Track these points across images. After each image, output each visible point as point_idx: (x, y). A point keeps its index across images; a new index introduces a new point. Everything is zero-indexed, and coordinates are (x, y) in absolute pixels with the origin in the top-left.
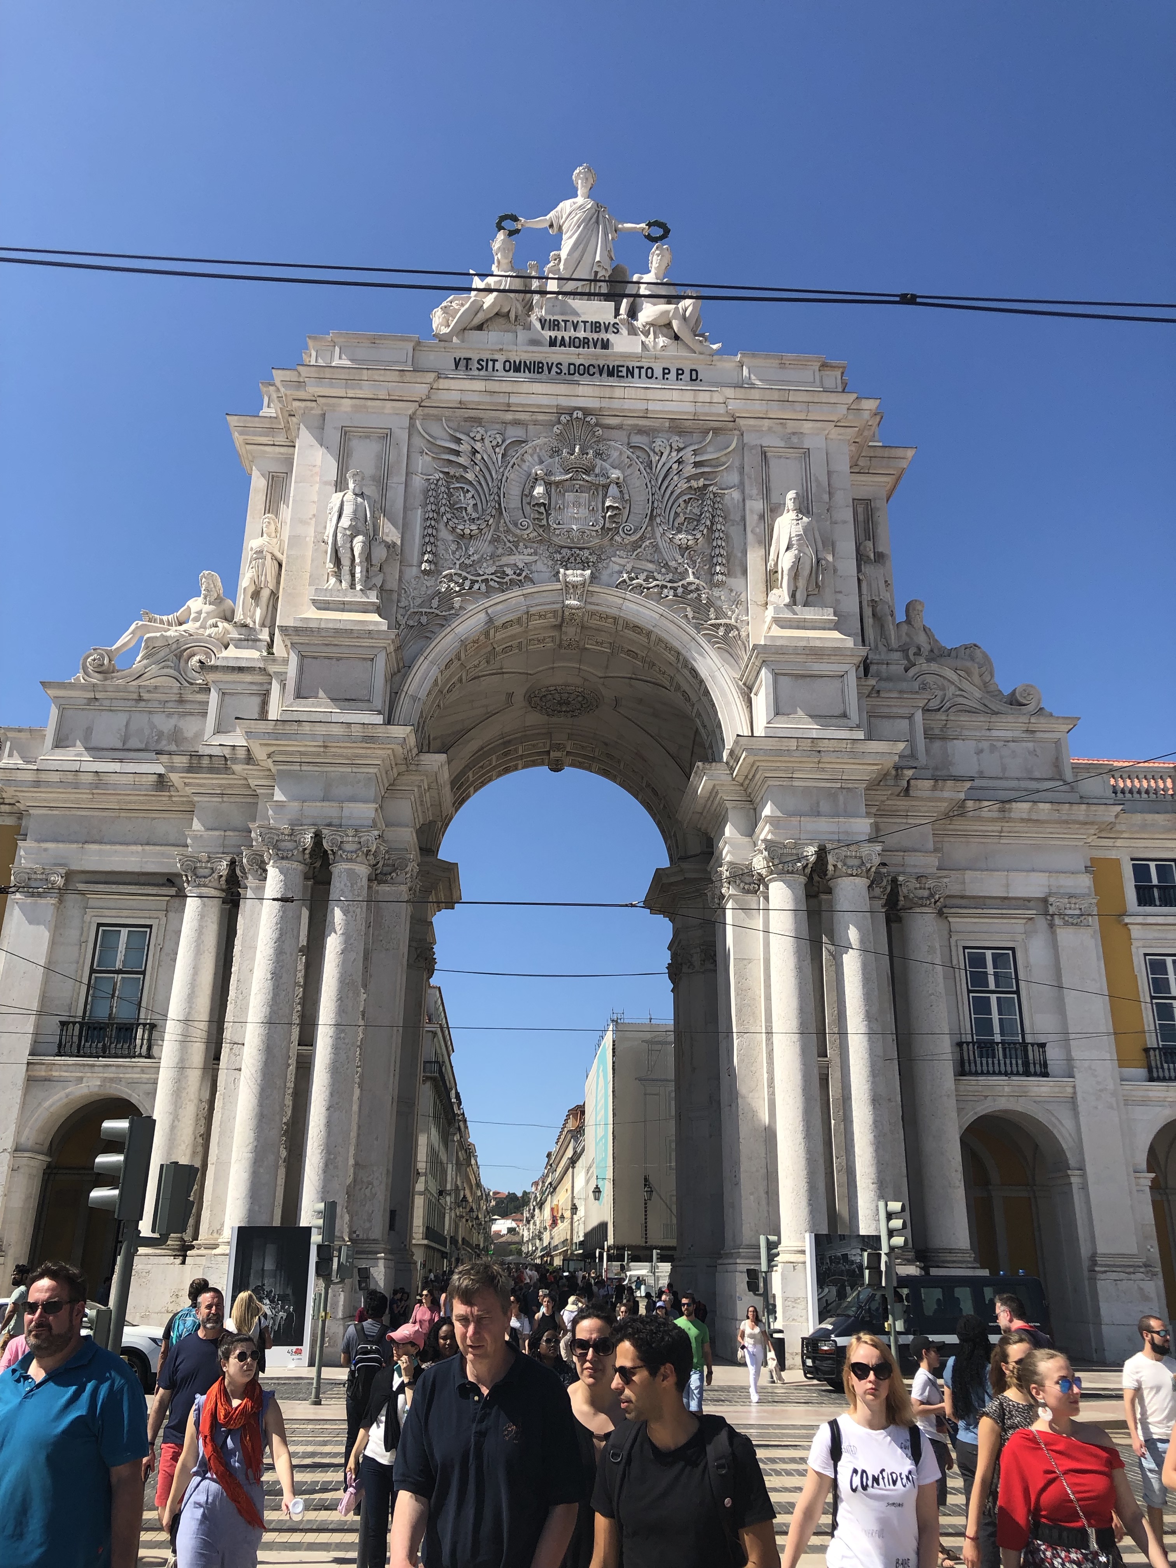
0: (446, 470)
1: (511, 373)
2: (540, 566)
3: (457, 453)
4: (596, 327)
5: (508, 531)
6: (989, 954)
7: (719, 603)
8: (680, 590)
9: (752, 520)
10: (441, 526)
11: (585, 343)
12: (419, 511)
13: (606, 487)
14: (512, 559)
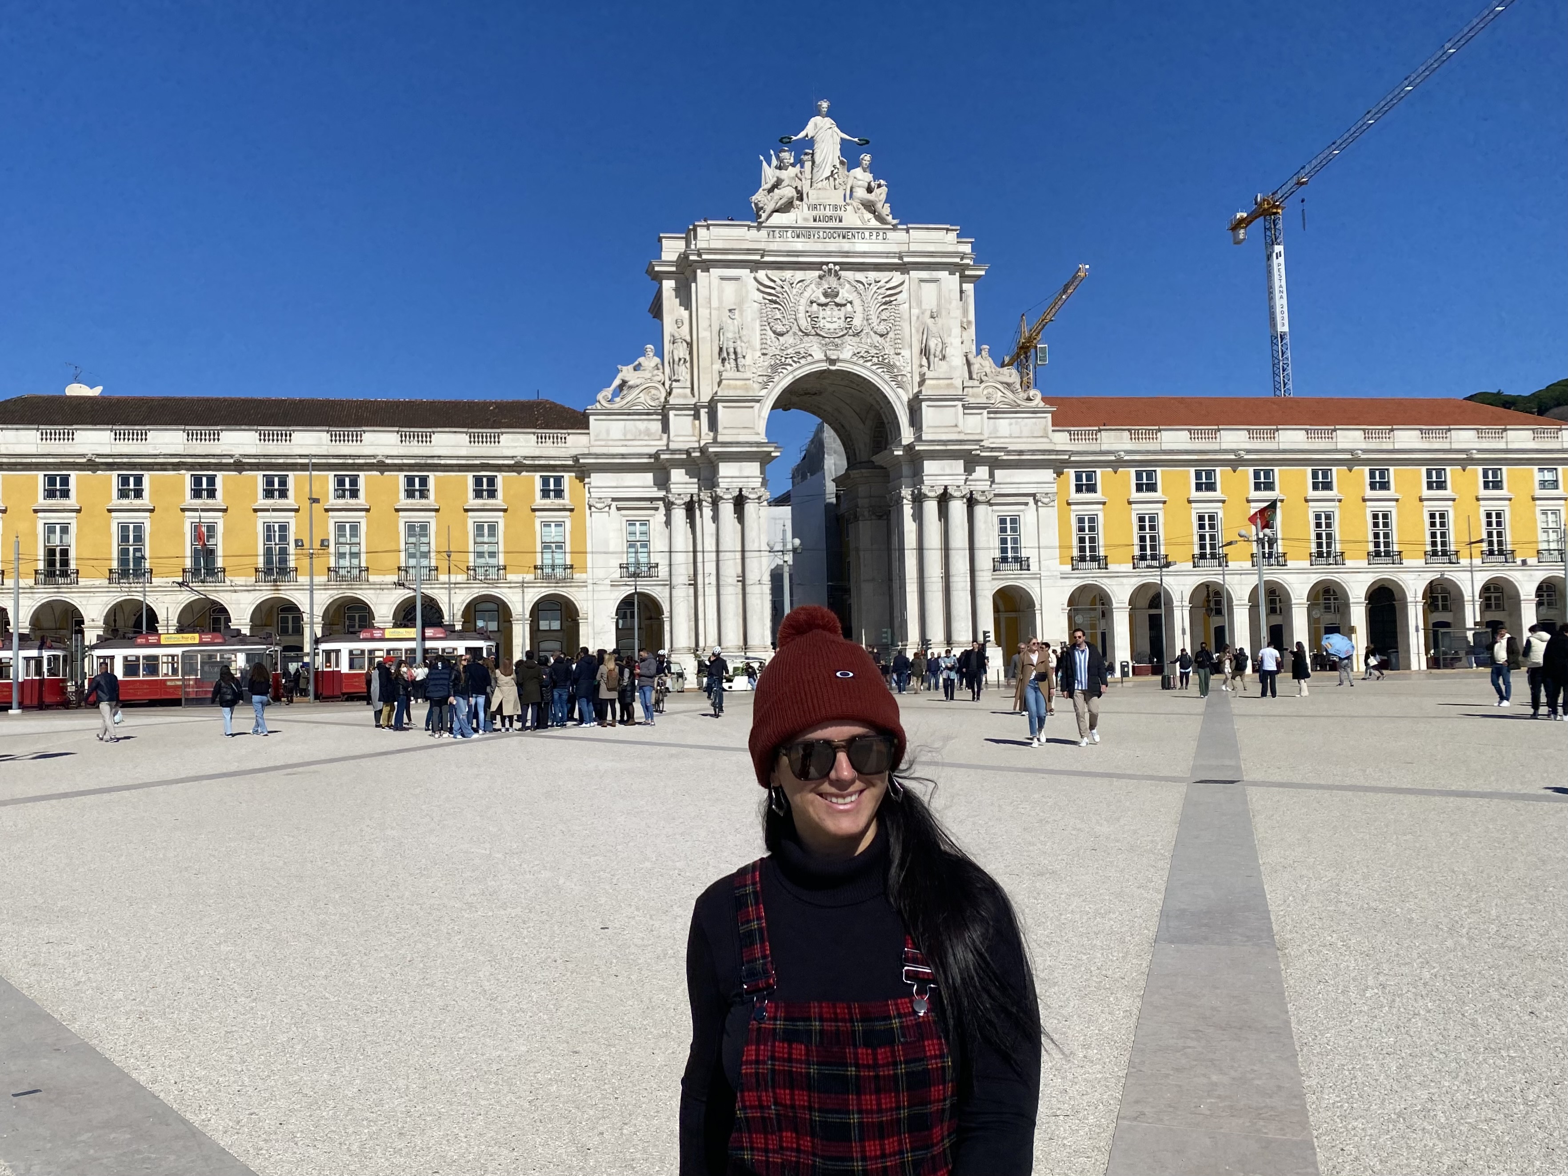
0: (770, 298)
1: (796, 239)
2: (815, 347)
3: (774, 289)
4: (835, 207)
5: (801, 330)
6: (1008, 519)
7: (898, 364)
8: (880, 359)
9: (914, 319)
10: (768, 328)
11: (831, 218)
12: (758, 321)
13: (845, 305)
14: (802, 346)
